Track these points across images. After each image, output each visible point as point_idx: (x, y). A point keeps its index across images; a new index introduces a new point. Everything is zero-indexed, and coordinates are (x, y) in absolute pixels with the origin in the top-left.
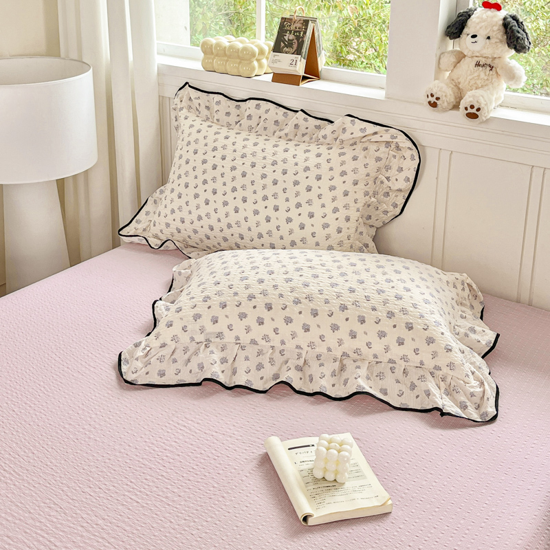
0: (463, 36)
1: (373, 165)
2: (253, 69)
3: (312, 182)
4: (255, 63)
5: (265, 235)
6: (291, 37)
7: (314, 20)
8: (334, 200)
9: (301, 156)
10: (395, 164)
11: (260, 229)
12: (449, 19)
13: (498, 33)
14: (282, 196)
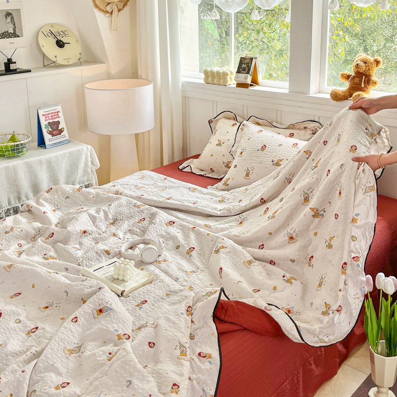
2: (227, 82)
4: (229, 79)
6: (245, 66)
7: (256, 58)
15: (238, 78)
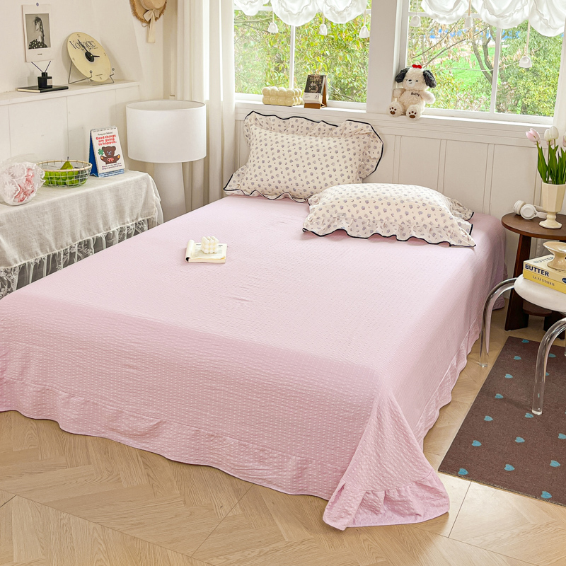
0: (404, 81)
1: (363, 146)
2: (293, 102)
3: (333, 154)
5: (310, 182)
6: (315, 84)
7: (325, 77)
8: (345, 162)
9: (326, 143)
10: (372, 144)
11: (307, 180)
12: (397, 73)
13: (421, 79)
14: (318, 162)
15: (307, 97)
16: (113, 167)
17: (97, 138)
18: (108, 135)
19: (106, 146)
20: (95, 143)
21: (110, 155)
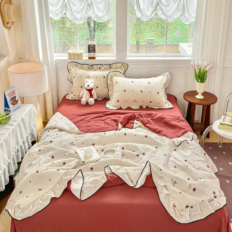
2: (82, 57)
6: (92, 49)
15: (90, 55)
16: (17, 106)
17: (8, 95)
18: (12, 91)
19: (12, 97)
20: (7, 97)
21: (15, 101)
